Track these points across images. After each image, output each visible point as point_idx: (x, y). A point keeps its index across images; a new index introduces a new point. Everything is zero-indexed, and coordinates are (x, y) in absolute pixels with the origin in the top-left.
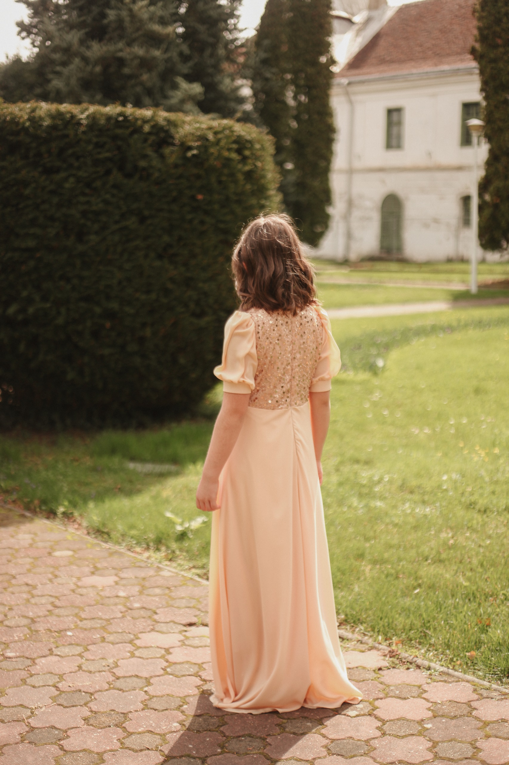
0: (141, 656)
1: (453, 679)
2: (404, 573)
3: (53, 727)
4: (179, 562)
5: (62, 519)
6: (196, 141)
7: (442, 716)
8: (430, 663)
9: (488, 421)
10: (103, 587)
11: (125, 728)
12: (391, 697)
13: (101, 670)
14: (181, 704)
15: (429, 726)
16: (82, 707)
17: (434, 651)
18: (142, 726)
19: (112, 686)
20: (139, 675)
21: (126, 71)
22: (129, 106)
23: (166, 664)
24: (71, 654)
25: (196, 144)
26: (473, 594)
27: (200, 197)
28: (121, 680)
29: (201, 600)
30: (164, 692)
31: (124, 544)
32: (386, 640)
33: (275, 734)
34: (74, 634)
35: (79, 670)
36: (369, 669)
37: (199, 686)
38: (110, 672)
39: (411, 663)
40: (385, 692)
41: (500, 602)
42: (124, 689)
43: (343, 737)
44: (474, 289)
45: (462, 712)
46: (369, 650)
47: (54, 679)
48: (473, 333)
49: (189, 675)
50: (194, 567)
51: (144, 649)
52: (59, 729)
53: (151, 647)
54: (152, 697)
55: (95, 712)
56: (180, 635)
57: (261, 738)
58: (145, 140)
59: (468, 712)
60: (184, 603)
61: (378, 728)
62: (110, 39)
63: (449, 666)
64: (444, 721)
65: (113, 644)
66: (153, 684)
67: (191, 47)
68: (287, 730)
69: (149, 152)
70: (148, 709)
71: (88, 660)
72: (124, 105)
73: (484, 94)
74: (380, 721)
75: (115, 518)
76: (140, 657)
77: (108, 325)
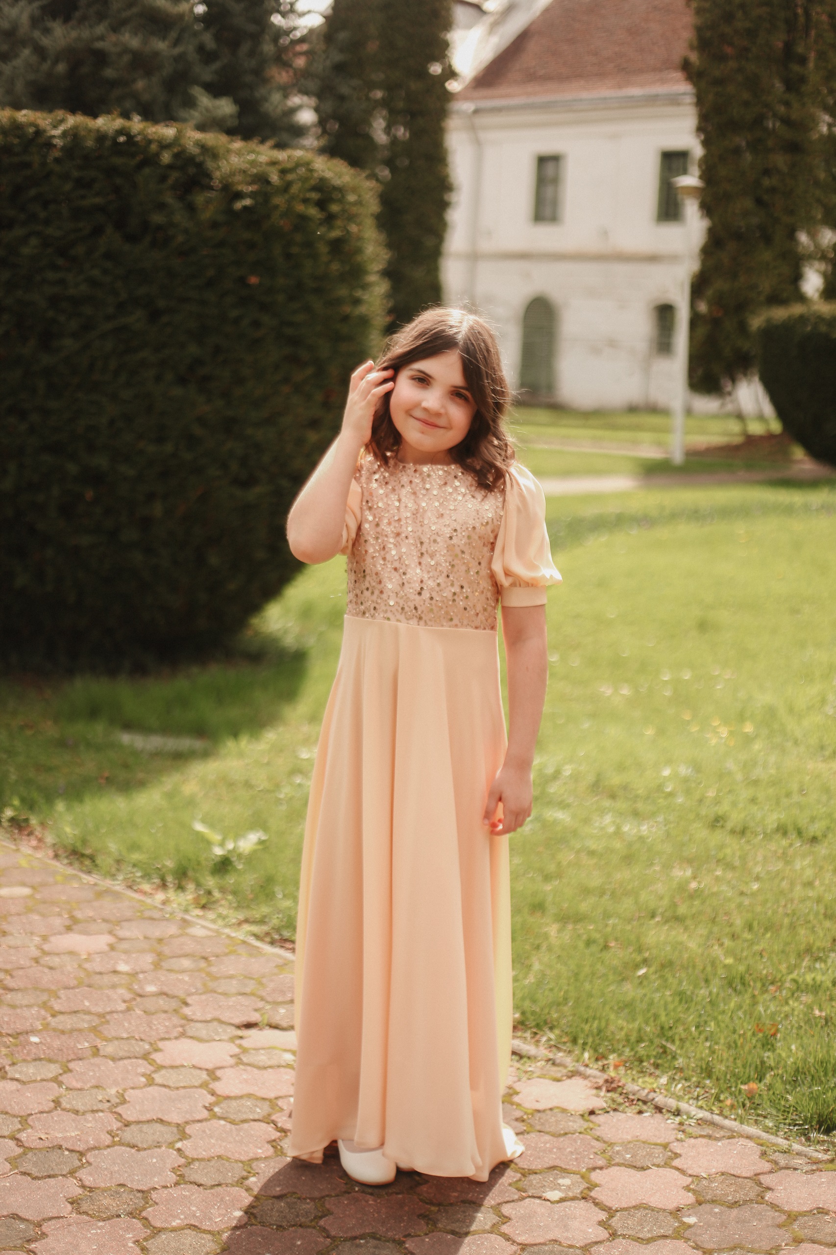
0: (166, 1084)
1: (722, 1133)
2: (616, 939)
3: (15, 1217)
4: (221, 910)
5: (10, 829)
6: (250, 184)
7: (713, 1201)
8: (680, 1103)
9: (727, 677)
10: (89, 954)
11: (146, 1219)
12: (618, 1165)
13: (95, 1108)
14: (245, 1174)
15: (692, 1220)
16: (65, 1179)
17: (683, 1082)
18: (176, 1217)
19: (117, 1139)
20: (164, 1119)
21: (109, 73)
22: (136, 118)
23: (211, 1099)
24: (39, 1079)
25: (250, 189)
26: (741, 978)
27: (254, 280)
28: (133, 1127)
29: (264, 980)
30: (213, 1152)
31: (121, 877)
32: (597, 1060)
33: (419, 1233)
34: (43, 1041)
35: (56, 1107)
36: (573, 1113)
37: (274, 1141)
38: (112, 1112)
39: (645, 1103)
40: (607, 1156)
41: (789, 994)
42: (140, 1145)
43: (542, 1240)
44: (678, 457)
45: (747, 1195)
46: (570, 1077)
47: (12, 1123)
48: (685, 529)
49: (255, 1120)
50: (246, 921)
51: (170, 1071)
52: (27, 1220)
53: (183, 1066)
54: (190, 1161)
55: (89, 1187)
56: (232, 1045)
57: (394, 1241)
58: (163, 179)
59: (758, 1195)
60: (233, 986)
61: (601, 1223)
62: (83, 19)
63: (714, 1108)
64: (717, 1210)
65: (113, 1059)
66: (190, 1137)
67: (217, 38)
68: (440, 1225)
69: (169, 199)
70: (186, 1183)
71: (71, 1089)
72: (126, 115)
73: (702, 137)
74: (604, 1210)
75: (103, 831)
76: (164, 1086)
77: (89, 494)
